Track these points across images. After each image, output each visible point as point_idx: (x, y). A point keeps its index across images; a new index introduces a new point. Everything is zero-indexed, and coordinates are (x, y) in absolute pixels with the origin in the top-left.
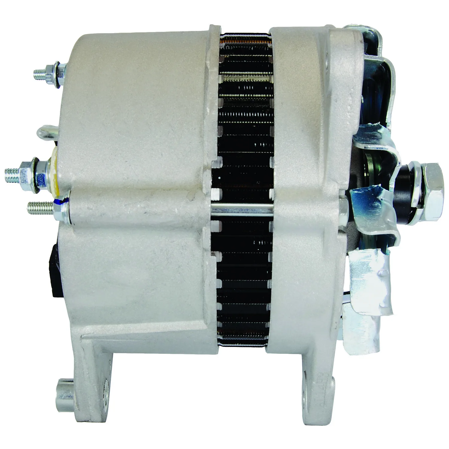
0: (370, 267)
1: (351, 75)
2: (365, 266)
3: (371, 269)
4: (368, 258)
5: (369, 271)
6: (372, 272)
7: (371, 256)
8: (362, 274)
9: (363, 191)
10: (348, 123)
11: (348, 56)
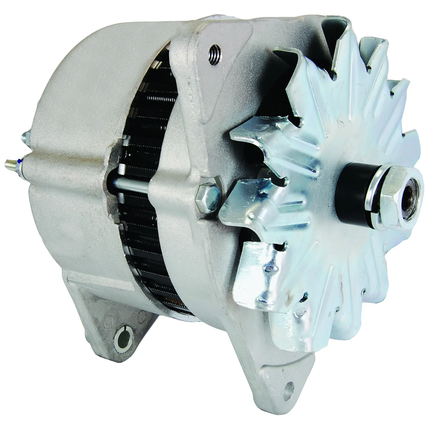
0: (259, 260)
1: (185, 65)
2: (254, 259)
3: (258, 262)
4: (259, 251)
5: (257, 264)
6: (258, 265)
7: (263, 249)
8: (250, 266)
9: (250, 183)
10: (193, 112)
11: (183, 47)
